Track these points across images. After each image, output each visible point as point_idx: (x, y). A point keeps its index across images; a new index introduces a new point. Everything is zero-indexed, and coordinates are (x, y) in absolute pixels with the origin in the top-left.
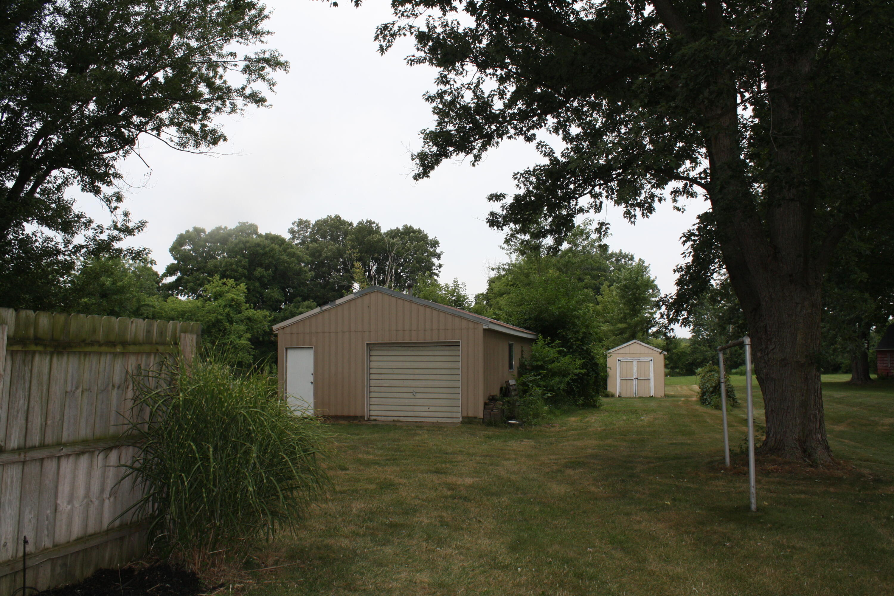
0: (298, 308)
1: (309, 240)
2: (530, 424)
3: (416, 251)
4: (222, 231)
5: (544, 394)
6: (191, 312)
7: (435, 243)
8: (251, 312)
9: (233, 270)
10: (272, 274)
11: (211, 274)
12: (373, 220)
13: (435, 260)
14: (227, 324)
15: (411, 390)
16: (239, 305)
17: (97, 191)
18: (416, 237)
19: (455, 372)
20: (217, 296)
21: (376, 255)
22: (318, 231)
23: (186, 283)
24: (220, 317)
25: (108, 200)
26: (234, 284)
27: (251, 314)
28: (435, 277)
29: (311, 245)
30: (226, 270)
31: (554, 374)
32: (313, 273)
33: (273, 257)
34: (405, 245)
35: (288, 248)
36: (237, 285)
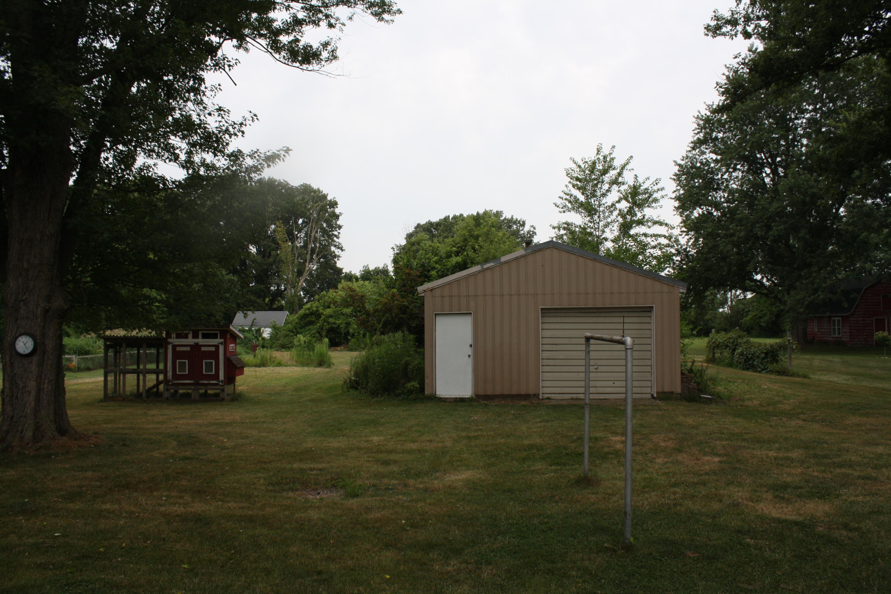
7: (334, 204)
15: (592, 362)
19: (648, 341)
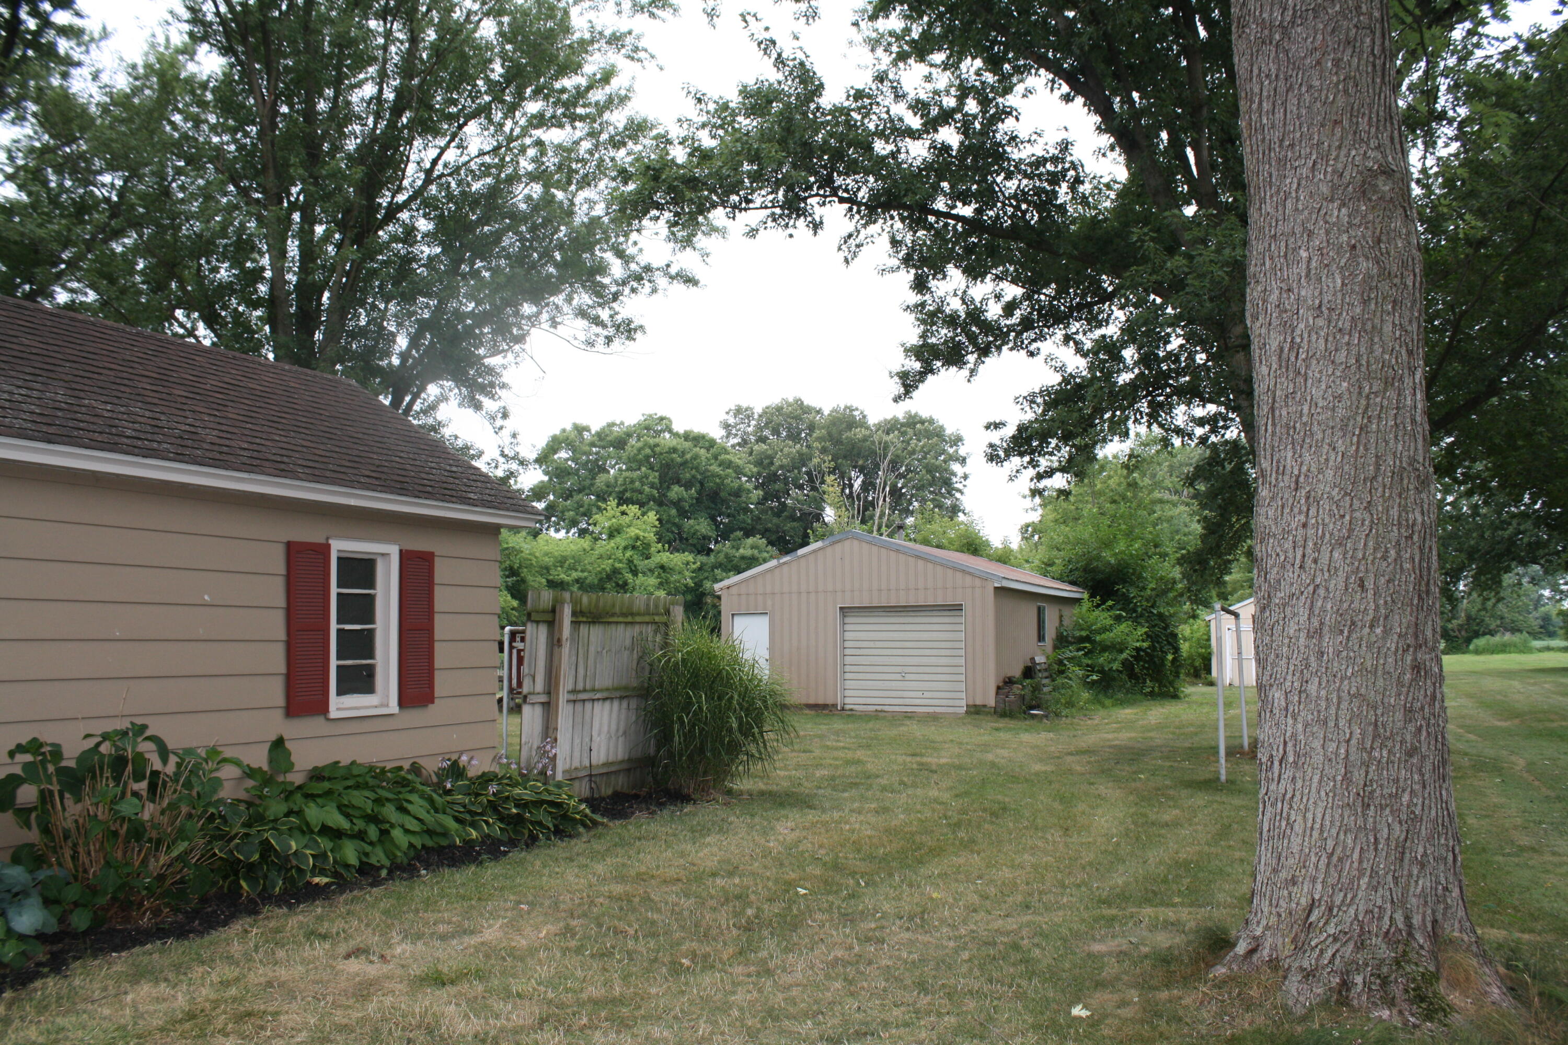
0: (738, 549)
1: (753, 438)
2: (1057, 715)
3: (926, 453)
4: (616, 429)
5: (1088, 676)
6: (573, 557)
7: (957, 440)
8: (665, 557)
9: (634, 490)
10: (695, 495)
11: (602, 497)
12: (855, 406)
13: (956, 467)
14: (629, 576)
15: (898, 669)
16: (647, 546)
17: (478, 407)
18: (926, 430)
19: (957, 645)
20: (613, 533)
21: (860, 462)
22: (767, 424)
23: (563, 512)
24: (618, 565)
25: (493, 418)
26: (639, 513)
27: (665, 559)
28: (958, 495)
29: (756, 447)
30: (625, 490)
31: (1105, 648)
32: (761, 493)
33: (697, 468)
34: (909, 444)
35: (720, 454)
36: (643, 514)
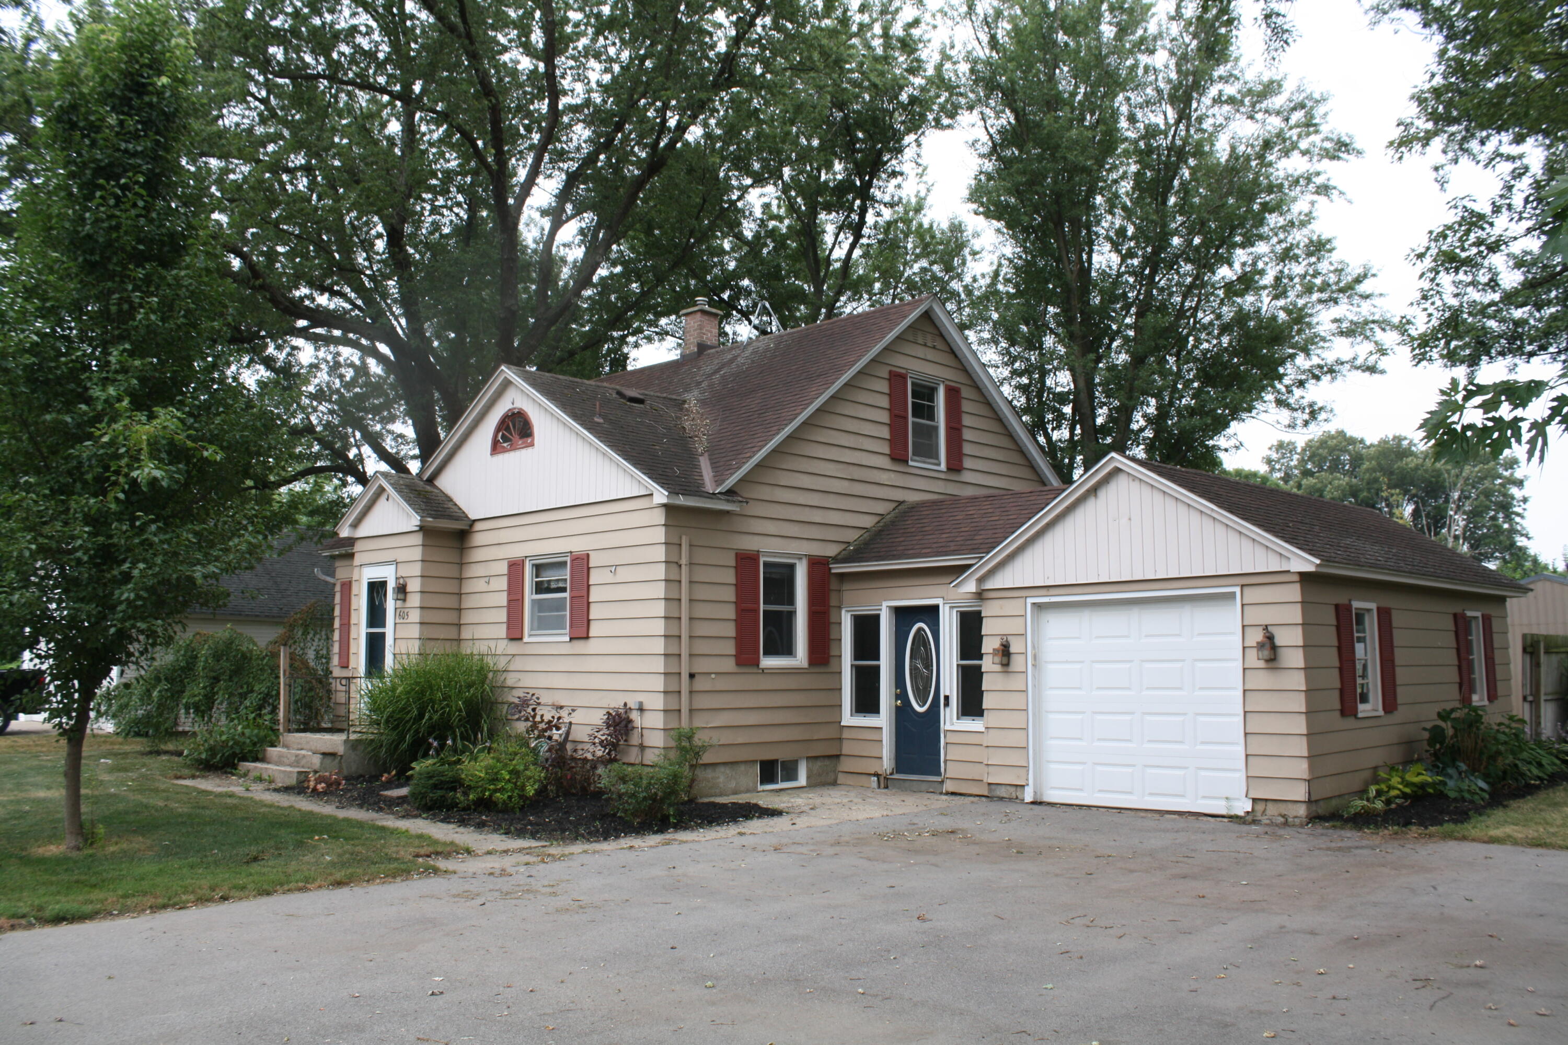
1: (1298, 472)
13: (1514, 491)
22: (1310, 457)
28: (1517, 519)
29: (1304, 482)
